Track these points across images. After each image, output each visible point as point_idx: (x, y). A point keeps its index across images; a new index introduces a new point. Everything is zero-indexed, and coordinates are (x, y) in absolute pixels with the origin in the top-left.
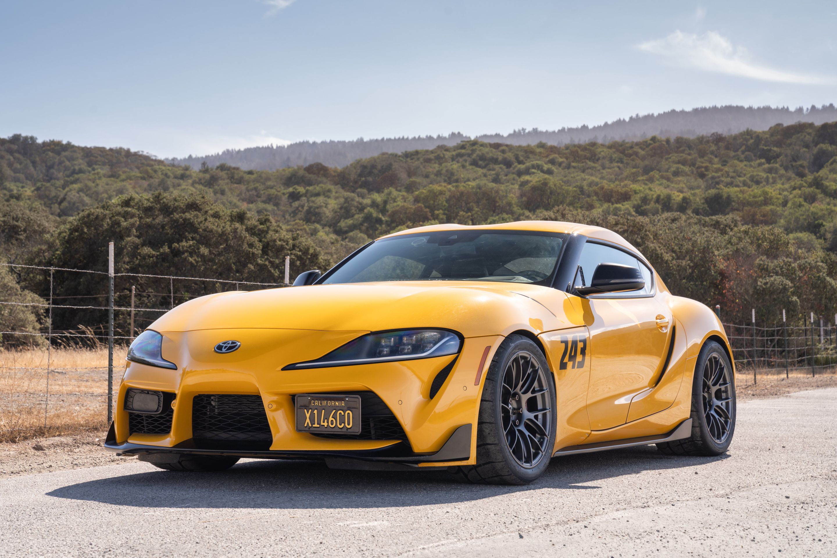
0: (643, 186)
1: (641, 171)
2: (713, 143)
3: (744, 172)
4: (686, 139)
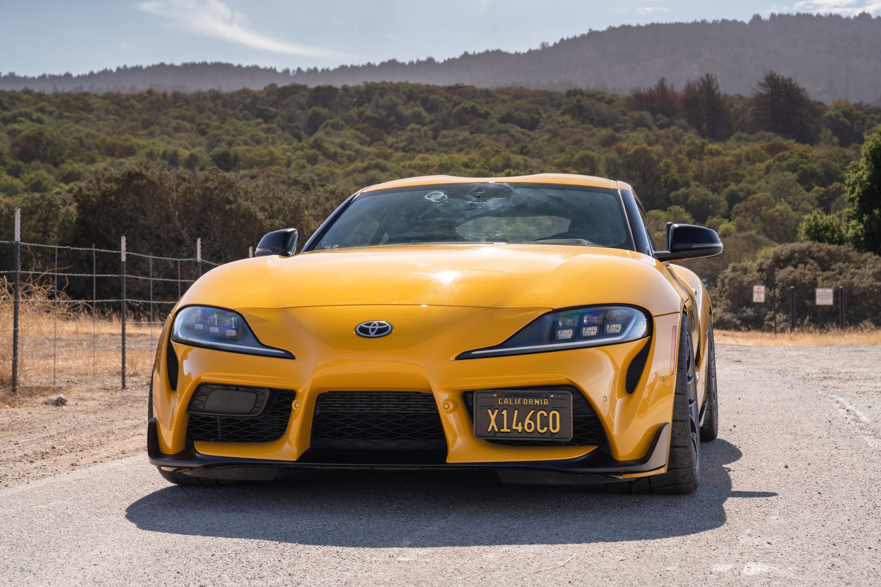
0: (146, 141)
1: (140, 125)
2: (210, 99)
3: (244, 131)
4: (182, 94)
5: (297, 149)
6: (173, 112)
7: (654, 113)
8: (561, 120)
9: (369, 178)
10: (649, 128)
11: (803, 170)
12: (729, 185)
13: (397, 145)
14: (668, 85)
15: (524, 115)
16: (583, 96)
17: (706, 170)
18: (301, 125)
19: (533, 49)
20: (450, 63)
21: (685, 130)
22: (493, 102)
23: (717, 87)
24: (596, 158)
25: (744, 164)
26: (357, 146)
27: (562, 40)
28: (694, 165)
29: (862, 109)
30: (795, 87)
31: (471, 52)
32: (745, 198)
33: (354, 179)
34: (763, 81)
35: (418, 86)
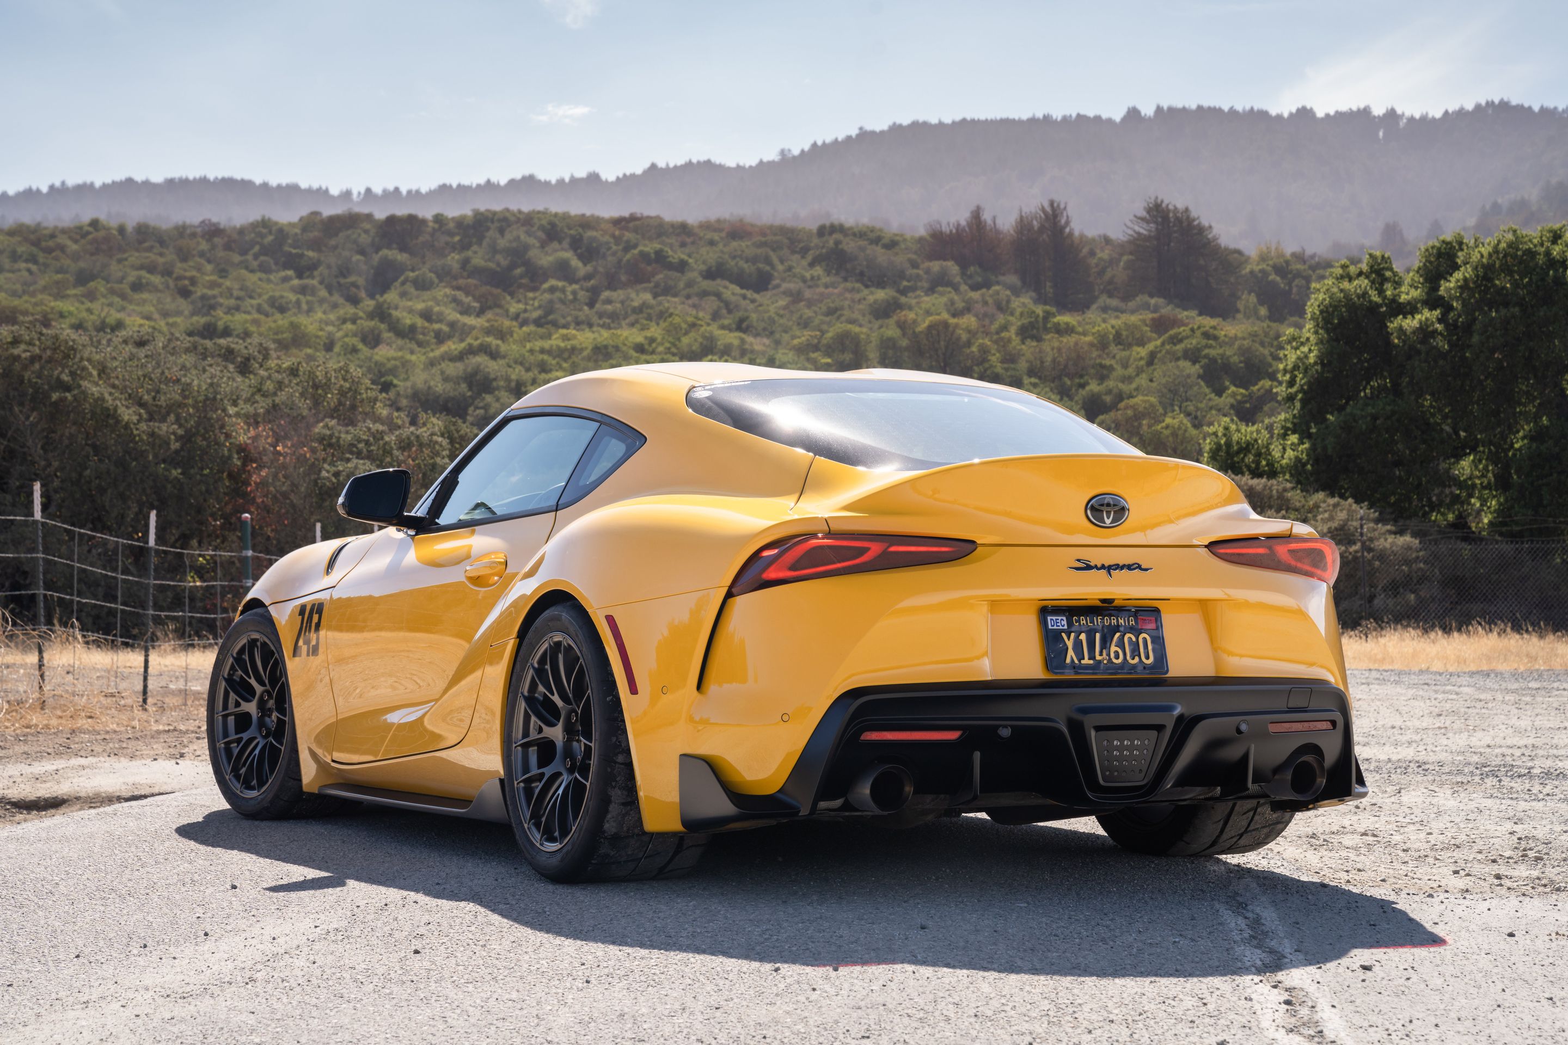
0: (77, 304)
1: (71, 279)
2: (203, 237)
3: (259, 291)
4: (154, 228)
5: (344, 321)
6: (134, 257)
7: (963, 264)
8: (808, 275)
9: (469, 370)
10: (956, 288)
11: (1210, 359)
12: (1087, 384)
13: (526, 315)
14: (987, 216)
15: (745, 266)
16: (846, 235)
17: (1049, 359)
18: (361, 281)
19: (765, 160)
20: (626, 182)
21: (1016, 292)
22: (693, 243)
23: (1067, 223)
24: (862, 336)
25: (1113, 349)
26: (453, 315)
27: (814, 145)
28: (1028, 349)
29: (1304, 262)
30: (1196, 223)
31: (661, 164)
32: (1114, 406)
33: (442, 373)
34: (1143, 214)
35: (566, 217)
